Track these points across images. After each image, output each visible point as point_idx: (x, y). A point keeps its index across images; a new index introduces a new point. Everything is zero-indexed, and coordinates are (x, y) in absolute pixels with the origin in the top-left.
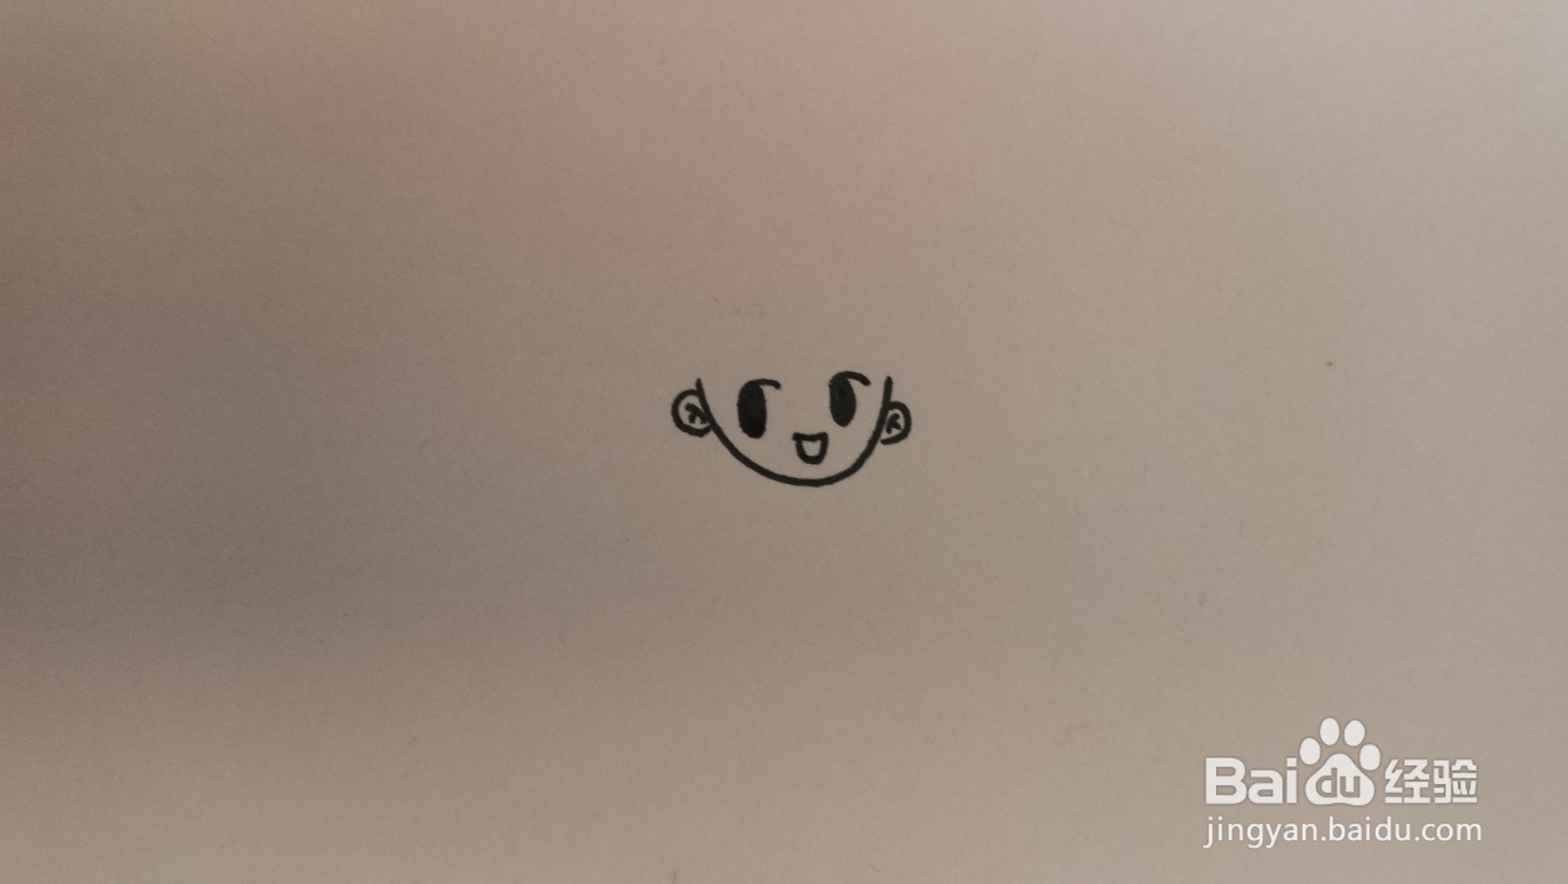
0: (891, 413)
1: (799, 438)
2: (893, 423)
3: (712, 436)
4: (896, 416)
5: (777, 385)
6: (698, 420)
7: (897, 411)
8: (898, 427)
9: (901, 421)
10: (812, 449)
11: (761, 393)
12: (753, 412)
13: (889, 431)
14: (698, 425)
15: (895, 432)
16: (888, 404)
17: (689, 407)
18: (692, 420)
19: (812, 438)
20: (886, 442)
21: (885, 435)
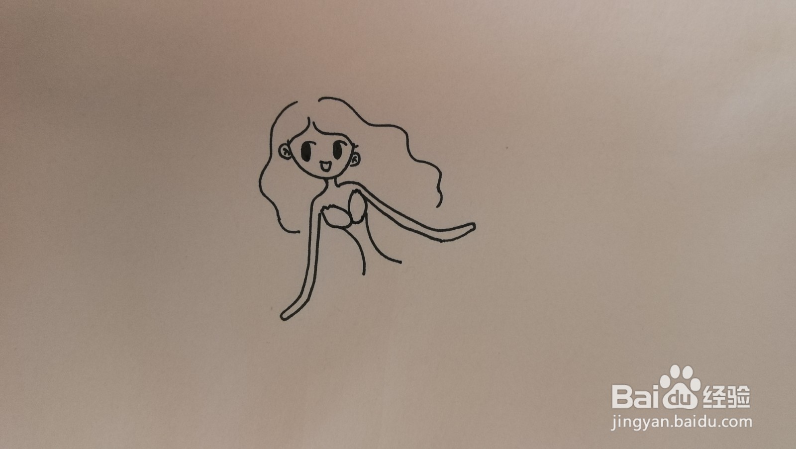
0: (354, 156)
1: (322, 162)
2: (354, 159)
3: (292, 159)
4: (356, 157)
5: (315, 144)
6: (287, 154)
7: (356, 155)
8: (356, 161)
9: (357, 159)
10: (326, 166)
11: (309, 147)
12: (306, 153)
13: (353, 162)
14: (287, 156)
15: (355, 162)
16: (353, 153)
17: (284, 149)
18: (285, 154)
19: (326, 163)
20: (351, 166)
21: (351, 163)
